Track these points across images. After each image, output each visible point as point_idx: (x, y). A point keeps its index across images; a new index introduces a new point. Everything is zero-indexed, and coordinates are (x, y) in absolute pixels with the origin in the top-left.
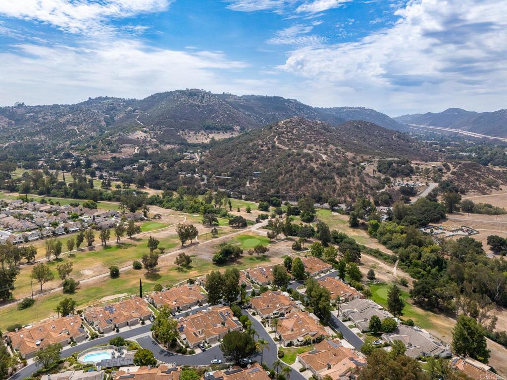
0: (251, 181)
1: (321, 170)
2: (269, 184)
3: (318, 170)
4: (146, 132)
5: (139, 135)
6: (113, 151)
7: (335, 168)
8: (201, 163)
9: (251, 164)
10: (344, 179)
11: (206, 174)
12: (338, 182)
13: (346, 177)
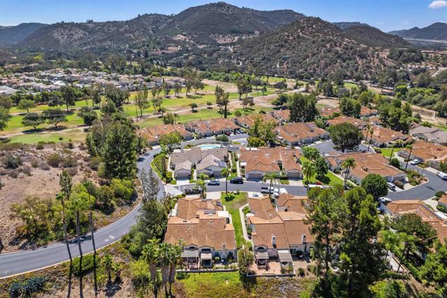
0: (281, 64)
1: (345, 53)
2: (298, 65)
3: (342, 52)
4: (185, 35)
5: (180, 37)
6: (162, 49)
7: (356, 51)
8: (235, 52)
9: (279, 51)
10: (365, 60)
11: (240, 60)
12: (360, 62)
13: (367, 59)
